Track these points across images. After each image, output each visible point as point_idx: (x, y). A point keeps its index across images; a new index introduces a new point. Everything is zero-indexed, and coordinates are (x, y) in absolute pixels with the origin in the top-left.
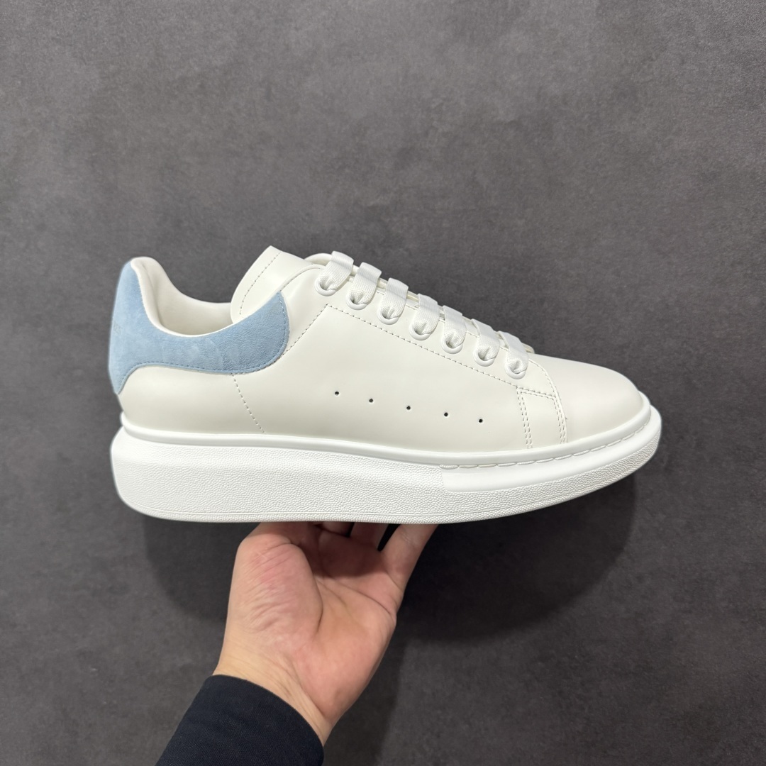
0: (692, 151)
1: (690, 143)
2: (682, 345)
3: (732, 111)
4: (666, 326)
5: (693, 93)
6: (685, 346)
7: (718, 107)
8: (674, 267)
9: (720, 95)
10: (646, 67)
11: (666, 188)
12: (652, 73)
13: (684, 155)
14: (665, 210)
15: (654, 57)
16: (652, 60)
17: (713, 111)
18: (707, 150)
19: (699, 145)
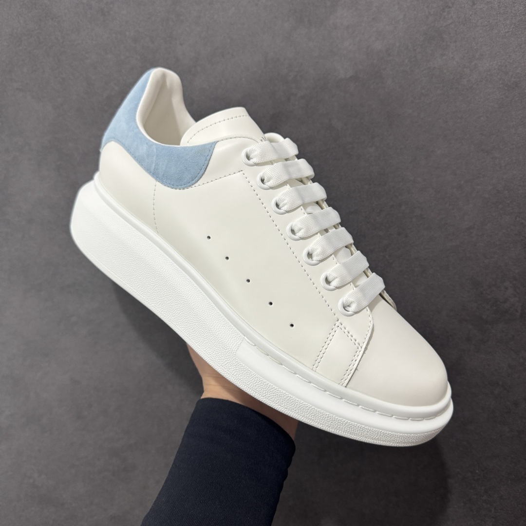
0: (495, 69)
1: (491, 64)
2: (516, 219)
3: (520, 32)
4: (500, 206)
5: (487, 26)
6: (518, 219)
7: (508, 32)
8: (498, 160)
9: (508, 22)
10: (445, 14)
11: (479, 102)
12: (452, 17)
13: (489, 73)
14: (482, 118)
15: (450, 5)
16: (450, 7)
17: (505, 35)
18: (506, 66)
19: (499, 64)
